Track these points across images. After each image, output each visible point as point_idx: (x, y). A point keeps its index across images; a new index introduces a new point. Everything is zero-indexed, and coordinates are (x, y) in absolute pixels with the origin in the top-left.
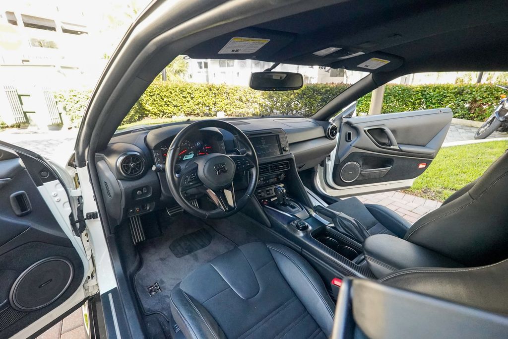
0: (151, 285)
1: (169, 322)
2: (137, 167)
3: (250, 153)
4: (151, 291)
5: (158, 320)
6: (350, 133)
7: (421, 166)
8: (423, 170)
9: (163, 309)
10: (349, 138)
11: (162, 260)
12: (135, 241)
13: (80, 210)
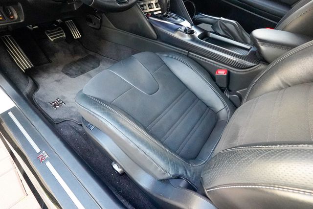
0: (53, 101)
1: (81, 125)
4: (55, 105)
5: (70, 125)
9: (72, 116)
11: (58, 81)
12: (24, 69)
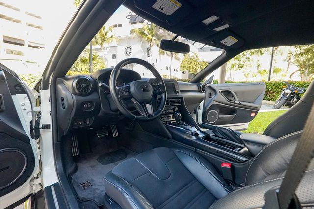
0: (84, 182)
2: (86, 87)
3: (161, 83)
4: (84, 186)
6: (211, 93)
7: (253, 115)
8: (253, 117)
9: (94, 197)
10: (211, 95)
11: (92, 167)
13: (38, 123)
